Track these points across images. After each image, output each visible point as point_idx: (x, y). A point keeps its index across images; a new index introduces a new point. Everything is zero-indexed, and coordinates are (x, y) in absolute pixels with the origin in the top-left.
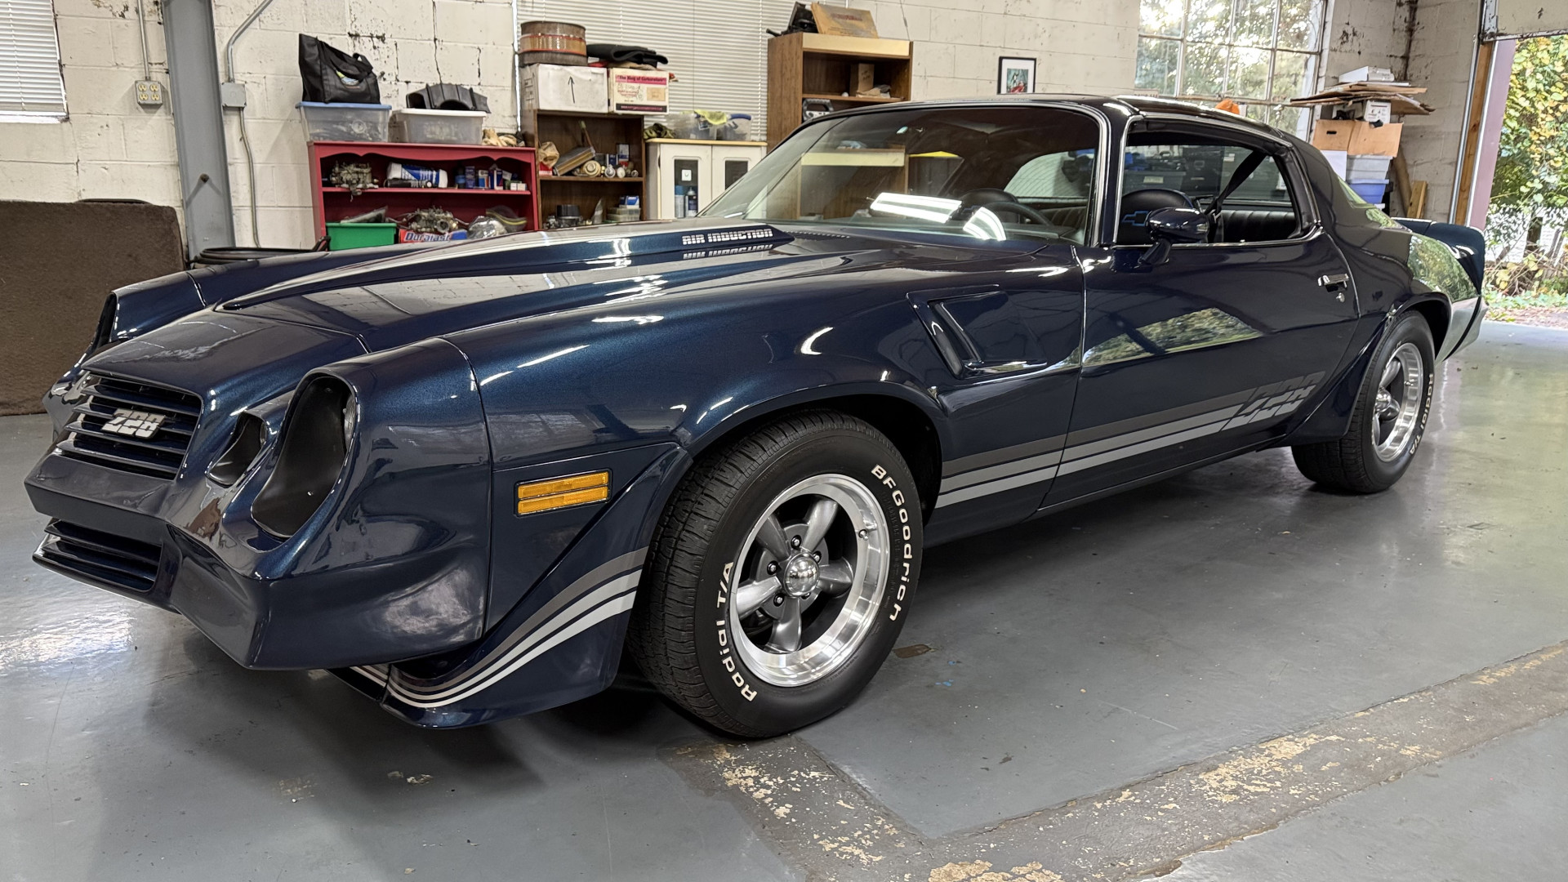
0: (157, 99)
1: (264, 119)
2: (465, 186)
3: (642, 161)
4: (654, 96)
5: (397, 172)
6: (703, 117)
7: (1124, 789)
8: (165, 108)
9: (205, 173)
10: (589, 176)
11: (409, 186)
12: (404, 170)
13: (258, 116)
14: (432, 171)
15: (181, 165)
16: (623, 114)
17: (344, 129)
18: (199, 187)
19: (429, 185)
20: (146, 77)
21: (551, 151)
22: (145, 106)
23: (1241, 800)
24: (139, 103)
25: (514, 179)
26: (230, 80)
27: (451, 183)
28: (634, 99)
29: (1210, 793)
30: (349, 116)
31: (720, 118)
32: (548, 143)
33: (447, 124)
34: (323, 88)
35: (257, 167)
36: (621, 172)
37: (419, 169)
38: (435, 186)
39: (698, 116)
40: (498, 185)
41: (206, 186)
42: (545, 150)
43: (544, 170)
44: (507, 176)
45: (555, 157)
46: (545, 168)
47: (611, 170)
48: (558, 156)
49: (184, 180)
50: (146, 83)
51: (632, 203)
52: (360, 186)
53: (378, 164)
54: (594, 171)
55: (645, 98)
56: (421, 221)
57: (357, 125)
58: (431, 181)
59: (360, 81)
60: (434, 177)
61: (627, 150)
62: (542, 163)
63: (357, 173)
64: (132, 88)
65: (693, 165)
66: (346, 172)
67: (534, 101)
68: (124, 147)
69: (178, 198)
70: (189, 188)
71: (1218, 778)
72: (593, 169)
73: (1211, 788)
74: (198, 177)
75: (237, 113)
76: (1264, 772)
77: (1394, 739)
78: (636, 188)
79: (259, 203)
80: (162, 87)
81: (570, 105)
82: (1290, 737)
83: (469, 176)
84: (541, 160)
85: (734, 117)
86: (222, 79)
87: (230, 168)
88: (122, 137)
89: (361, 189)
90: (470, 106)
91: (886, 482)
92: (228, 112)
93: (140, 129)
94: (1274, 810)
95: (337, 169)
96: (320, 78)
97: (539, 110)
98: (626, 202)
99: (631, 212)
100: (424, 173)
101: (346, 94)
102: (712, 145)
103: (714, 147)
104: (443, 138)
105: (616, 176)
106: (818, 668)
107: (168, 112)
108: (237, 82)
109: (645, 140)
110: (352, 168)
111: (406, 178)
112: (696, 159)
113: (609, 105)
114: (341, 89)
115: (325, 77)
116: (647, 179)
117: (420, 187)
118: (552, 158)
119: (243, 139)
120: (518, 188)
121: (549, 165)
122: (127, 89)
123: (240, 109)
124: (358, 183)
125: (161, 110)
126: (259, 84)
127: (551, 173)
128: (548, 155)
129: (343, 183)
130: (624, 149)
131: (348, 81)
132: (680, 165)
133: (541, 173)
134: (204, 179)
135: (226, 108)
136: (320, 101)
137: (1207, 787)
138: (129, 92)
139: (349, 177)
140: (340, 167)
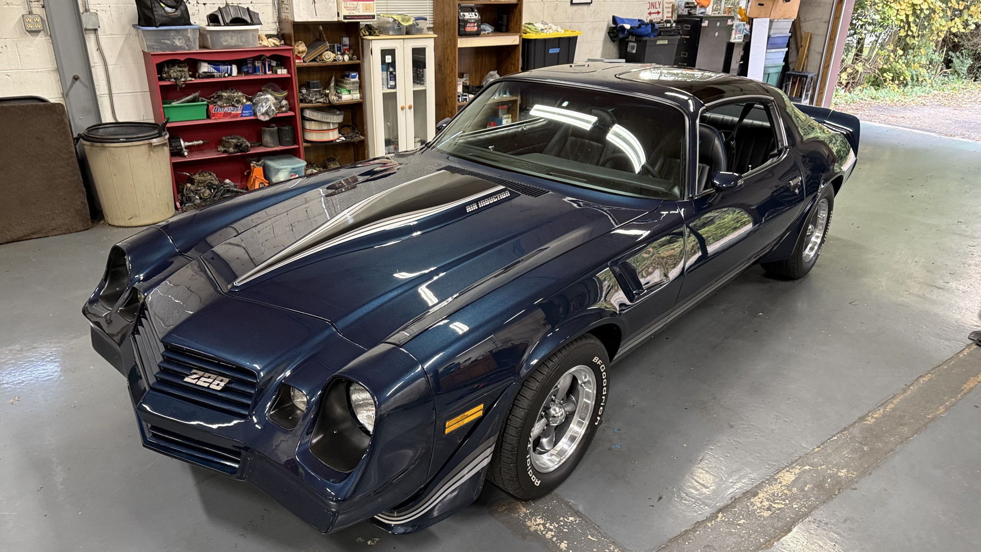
0: (39, 27)
1: (112, 35)
2: (247, 73)
3: (358, 49)
4: (367, 9)
5: (205, 68)
6: (398, 21)
7: (718, 512)
8: (44, 32)
9: (76, 74)
10: (327, 62)
11: (213, 76)
12: (209, 66)
13: (108, 33)
14: (227, 65)
15: (59, 70)
16: (348, 23)
17: (169, 42)
18: (73, 83)
19: (226, 75)
20: (29, 12)
21: (302, 47)
22: (31, 32)
23: (773, 514)
24: (27, 31)
25: (277, 65)
26: (87, 10)
27: (239, 72)
28: (354, 12)
29: (758, 511)
30: (172, 34)
31: (408, 20)
32: (300, 42)
33: (235, 34)
34: (154, 16)
35: (110, 68)
36: (346, 58)
37: (219, 65)
38: (230, 75)
39: (395, 20)
40: (269, 71)
41: (78, 82)
42: (298, 46)
43: (298, 59)
44: (274, 64)
45: (305, 51)
46: (299, 58)
47: (341, 57)
48: (306, 50)
49: (62, 80)
50: (30, 16)
51: (354, 77)
52: (183, 79)
53: (192, 64)
54: (329, 58)
55: (361, 11)
56: (223, 100)
57: (177, 40)
58: (227, 72)
59: (177, 9)
60: (229, 70)
61: (348, 41)
62: (296, 55)
63: (180, 71)
64: (20, 19)
65: (392, 52)
66: (173, 71)
67: (290, 15)
68: (19, 60)
69: (60, 92)
70: (66, 85)
71: (760, 500)
72: (329, 57)
73: (758, 507)
74: (72, 77)
75: (93, 32)
76: (780, 495)
77: (834, 466)
78: (357, 68)
79: (114, 91)
80: (41, 18)
81: (314, 18)
82: (787, 469)
83: (250, 65)
84: (296, 53)
85: (417, 19)
86: (81, 10)
87: (93, 70)
88: (17, 54)
89: (184, 82)
90: (249, 21)
91: (599, 363)
92: (87, 32)
93: (29, 47)
94: (788, 519)
95: (166, 69)
96: (151, 10)
97: (294, 22)
98: (350, 76)
99: (354, 83)
100: (222, 68)
101: (169, 19)
102: (404, 39)
103: (405, 40)
104: (233, 44)
105: (344, 60)
106: (564, 456)
107: (46, 35)
108: (91, 11)
109: (361, 36)
110: (177, 68)
111: (211, 71)
112: (394, 48)
113: (338, 16)
114: (165, 17)
115: (154, 9)
116: (363, 61)
117: (220, 77)
118: (303, 52)
119: (99, 49)
120: (282, 72)
121: (301, 56)
122: (17, 20)
123: (96, 30)
124: (181, 78)
125: (42, 33)
126: (106, 11)
127: (302, 61)
128: (301, 50)
129: (172, 78)
130: (346, 40)
131: (168, 10)
132: (384, 53)
133: (297, 61)
134: (76, 78)
135: (86, 29)
136: (153, 26)
137: (756, 507)
138: (18, 22)
139: (175, 75)
140: (168, 67)
